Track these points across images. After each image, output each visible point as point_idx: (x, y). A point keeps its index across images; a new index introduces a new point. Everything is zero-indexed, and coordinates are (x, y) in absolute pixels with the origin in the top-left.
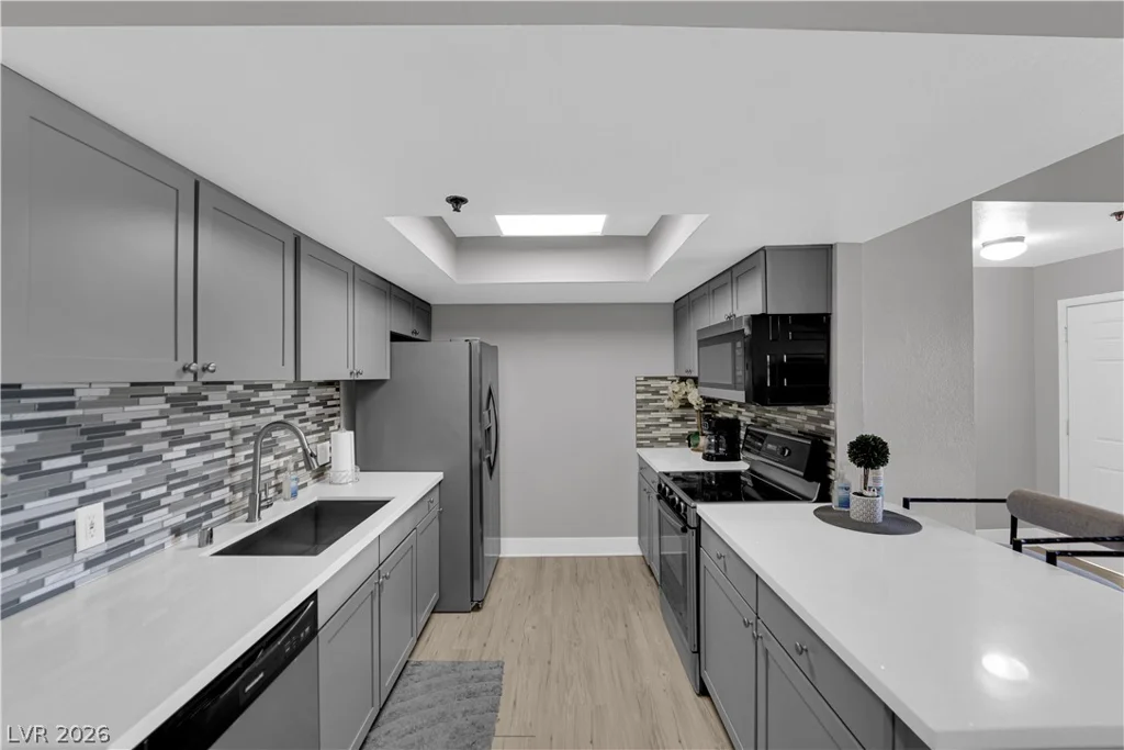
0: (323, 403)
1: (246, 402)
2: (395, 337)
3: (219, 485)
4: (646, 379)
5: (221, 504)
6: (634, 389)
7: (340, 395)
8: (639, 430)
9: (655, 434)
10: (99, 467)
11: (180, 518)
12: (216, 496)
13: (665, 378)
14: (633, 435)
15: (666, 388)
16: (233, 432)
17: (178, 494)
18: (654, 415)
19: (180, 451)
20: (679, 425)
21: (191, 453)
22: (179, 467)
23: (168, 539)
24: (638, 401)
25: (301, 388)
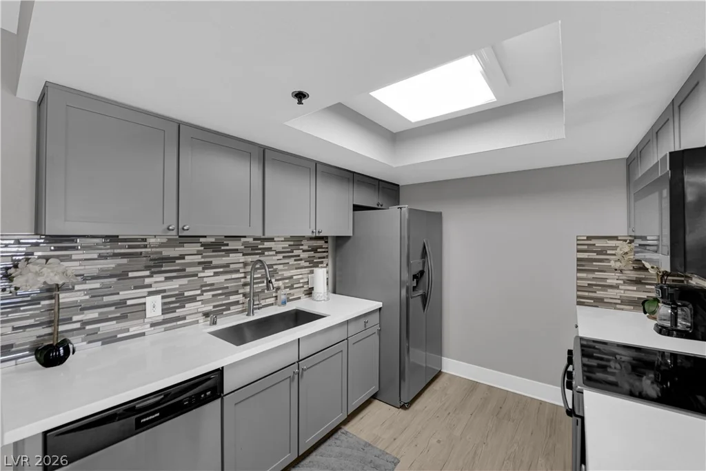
0: (315, 250)
1: (255, 248)
2: (357, 208)
3: (236, 293)
4: (589, 238)
5: (237, 303)
6: (575, 248)
7: (330, 245)
8: (579, 288)
9: (600, 294)
10: (161, 278)
11: (209, 308)
12: (233, 298)
13: (615, 238)
14: (574, 293)
15: (615, 248)
16: (245, 264)
17: (208, 295)
18: (598, 274)
19: (210, 272)
20: (635, 288)
21: (216, 274)
22: (209, 281)
23: (201, 319)
24: (578, 260)
25: (297, 241)
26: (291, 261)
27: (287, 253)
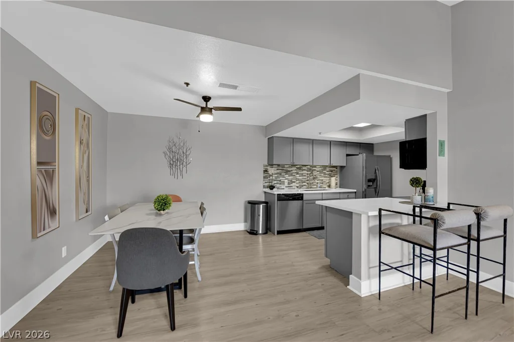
0: (332, 171)
1: (310, 169)
2: (348, 155)
3: (305, 182)
5: (305, 185)
7: (338, 170)
10: (287, 175)
11: (298, 185)
12: (304, 184)
16: (308, 174)
17: (298, 182)
19: (298, 175)
21: (300, 176)
22: (298, 178)
23: (296, 188)
25: (325, 167)
26: (322, 175)
27: (321, 172)
